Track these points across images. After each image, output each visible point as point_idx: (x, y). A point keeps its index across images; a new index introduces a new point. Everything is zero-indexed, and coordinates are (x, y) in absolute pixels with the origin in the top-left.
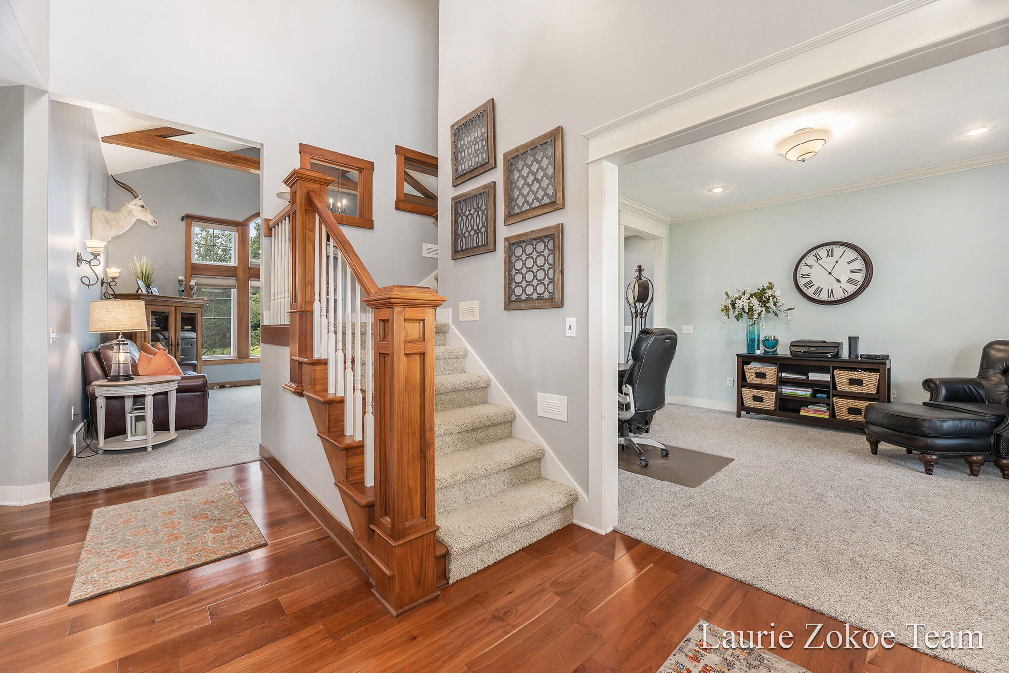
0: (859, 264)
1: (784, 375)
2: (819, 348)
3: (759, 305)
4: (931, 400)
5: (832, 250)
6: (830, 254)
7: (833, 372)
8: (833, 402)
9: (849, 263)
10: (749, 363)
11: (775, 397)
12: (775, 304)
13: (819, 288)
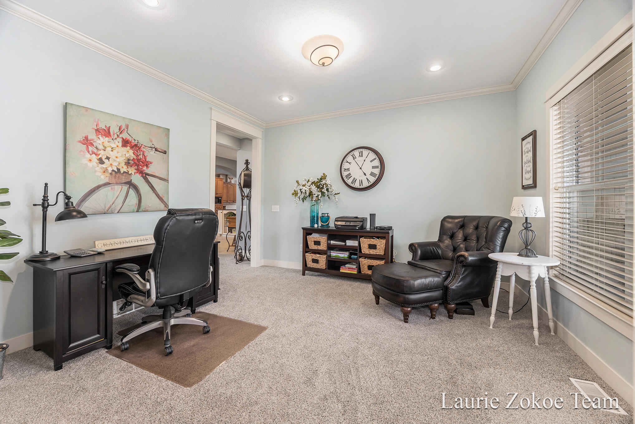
0: (377, 163)
1: (332, 242)
2: (351, 222)
3: (317, 190)
4: (412, 260)
5: (362, 152)
6: (361, 155)
7: (360, 240)
8: (359, 261)
9: (371, 161)
10: (311, 234)
11: (325, 259)
12: (327, 190)
13: (354, 178)
